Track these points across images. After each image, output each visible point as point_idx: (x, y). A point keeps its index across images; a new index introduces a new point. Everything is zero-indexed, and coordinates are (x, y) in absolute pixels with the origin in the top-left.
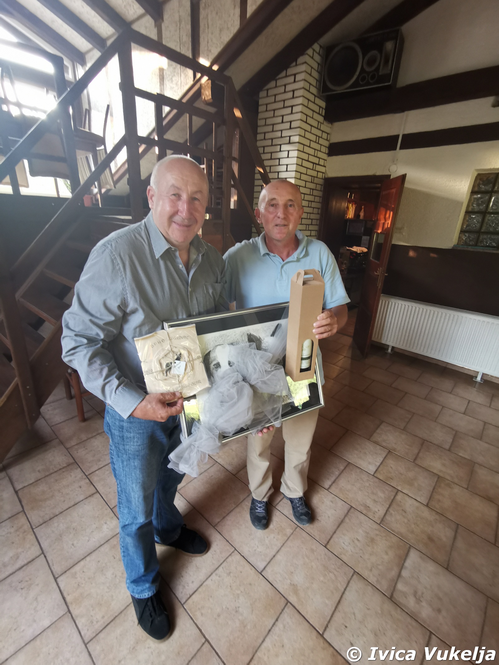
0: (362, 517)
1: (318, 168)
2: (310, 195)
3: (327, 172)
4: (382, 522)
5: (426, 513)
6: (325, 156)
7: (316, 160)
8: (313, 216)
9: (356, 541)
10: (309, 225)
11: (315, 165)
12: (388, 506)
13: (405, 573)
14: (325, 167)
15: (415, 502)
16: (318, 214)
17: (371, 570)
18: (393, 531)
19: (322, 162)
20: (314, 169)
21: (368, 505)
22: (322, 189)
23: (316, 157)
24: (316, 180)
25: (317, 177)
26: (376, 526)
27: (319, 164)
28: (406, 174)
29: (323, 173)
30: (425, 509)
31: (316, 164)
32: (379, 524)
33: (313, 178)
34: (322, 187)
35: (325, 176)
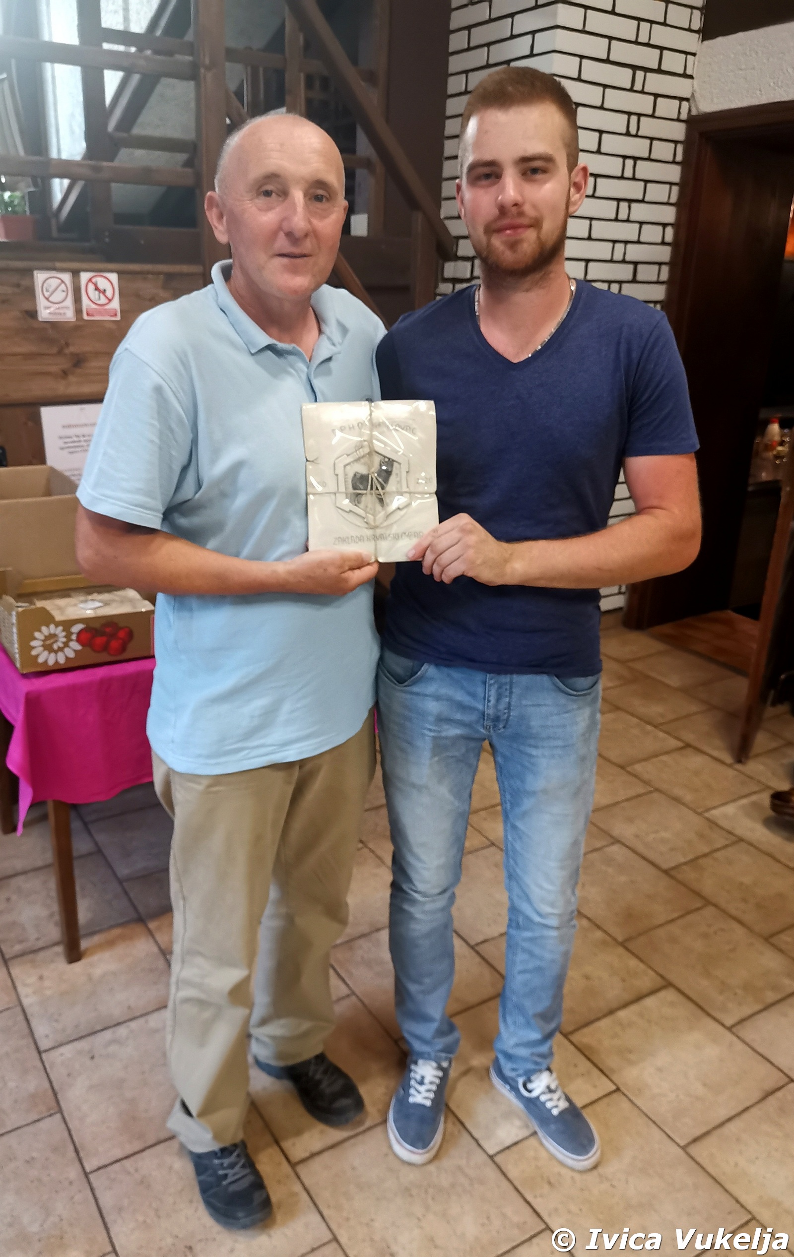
1: (655, 83)
3: (697, 95)
6: (686, 41)
7: (646, 57)
8: (639, 253)
11: (641, 74)
19: (674, 62)
20: (638, 86)
23: (646, 44)
24: (648, 127)
25: (654, 116)
27: (659, 71)
31: (648, 70)
33: (634, 119)
34: (680, 148)
35: (690, 111)
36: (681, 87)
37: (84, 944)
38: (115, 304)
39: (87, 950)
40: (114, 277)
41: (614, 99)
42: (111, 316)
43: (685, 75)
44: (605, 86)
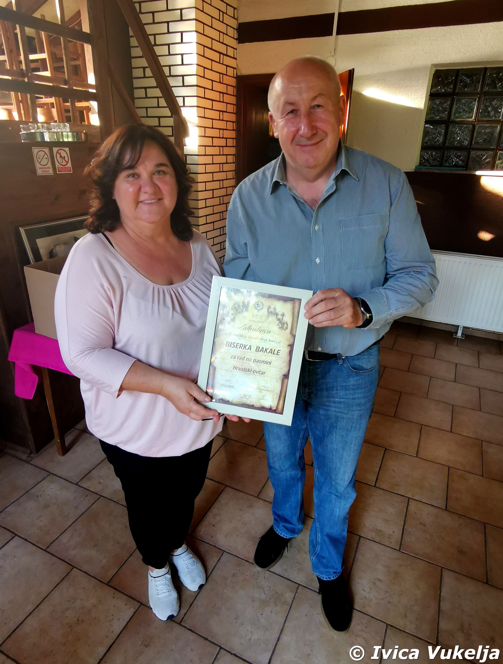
0: (376, 547)
1: (227, 61)
2: (220, 101)
3: (240, 67)
4: (401, 547)
5: (448, 520)
6: (234, 43)
7: (222, 49)
8: (227, 134)
9: (378, 583)
10: (223, 147)
11: (222, 56)
12: (403, 523)
13: (445, 606)
14: (236, 59)
15: (432, 509)
16: (233, 130)
17: (406, 616)
18: (416, 554)
19: (231, 52)
20: (221, 62)
21: (379, 529)
22: (235, 94)
23: (222, 43)
24: (227, 80)
25: (226, 75)
26: (396, 554)
27: (227, 55)
28: (354, 69)
29: (234, 68)
30: (445, 514)
31: (223, 54)
32: (399, 551)
33: (221, 76)
34: (235, 89)
35: (237, 73)
36: (233, 63)
38: (70, 165)
40: (67, 150)
41: (215, 66)
42: (69, 171)
43: (234, 58)
44: (212, 60)
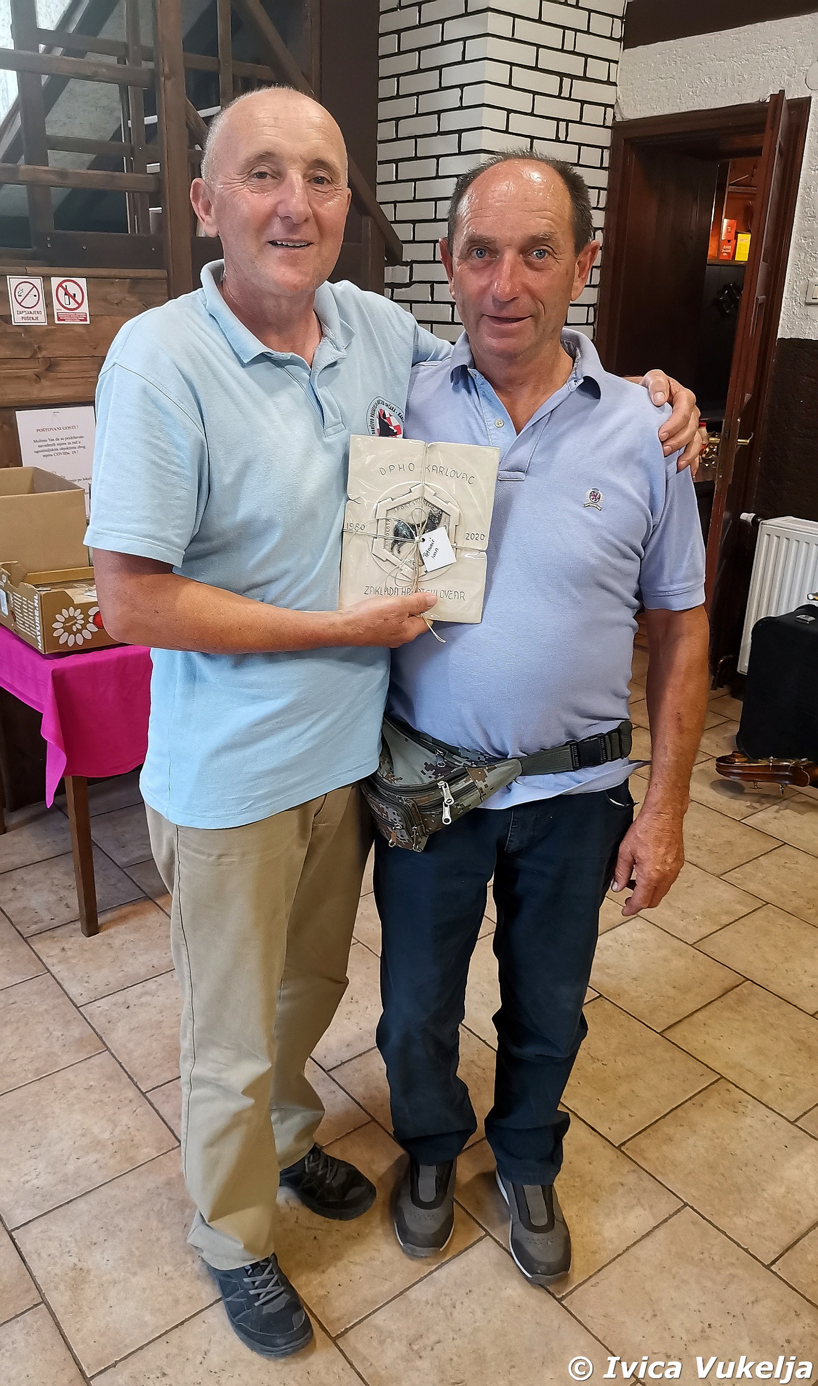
1: (582, 90)
3: (624, 103)
11: (567, 81)
14: (615, 84)
19: (598, 70)
20: (565, 94)
22: (606, 164)
24: (577, 133)
25: (581, 122)
27: (585, 78)
29: (606, 106)
31: (574, 77)
33: (563, 125)
34: (606, 153)
35: (614, 117)
36: (605, 94)
37: (100, 920)
38: (85, 309)
39: (102, 924)
40: (83, 282)
41: (544, 106)
42: (81, 320)
43: (608, 82)
44: (535, 93)
